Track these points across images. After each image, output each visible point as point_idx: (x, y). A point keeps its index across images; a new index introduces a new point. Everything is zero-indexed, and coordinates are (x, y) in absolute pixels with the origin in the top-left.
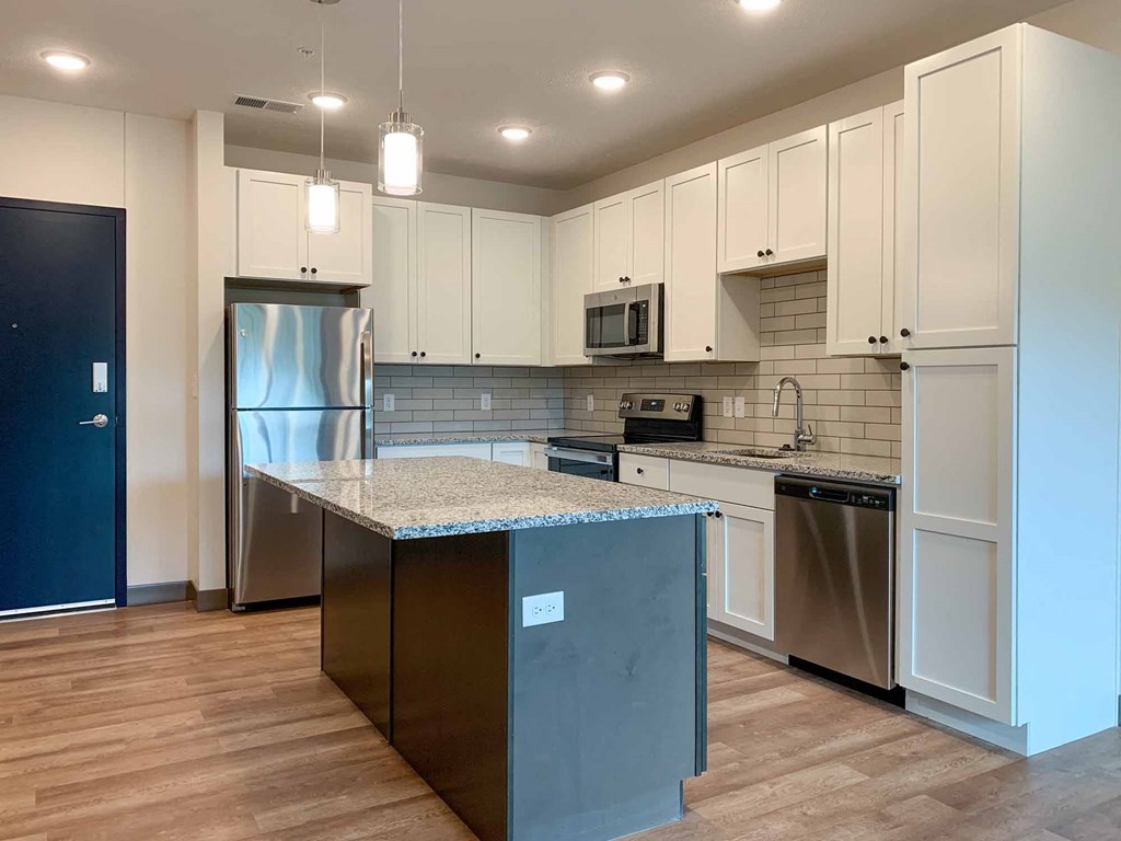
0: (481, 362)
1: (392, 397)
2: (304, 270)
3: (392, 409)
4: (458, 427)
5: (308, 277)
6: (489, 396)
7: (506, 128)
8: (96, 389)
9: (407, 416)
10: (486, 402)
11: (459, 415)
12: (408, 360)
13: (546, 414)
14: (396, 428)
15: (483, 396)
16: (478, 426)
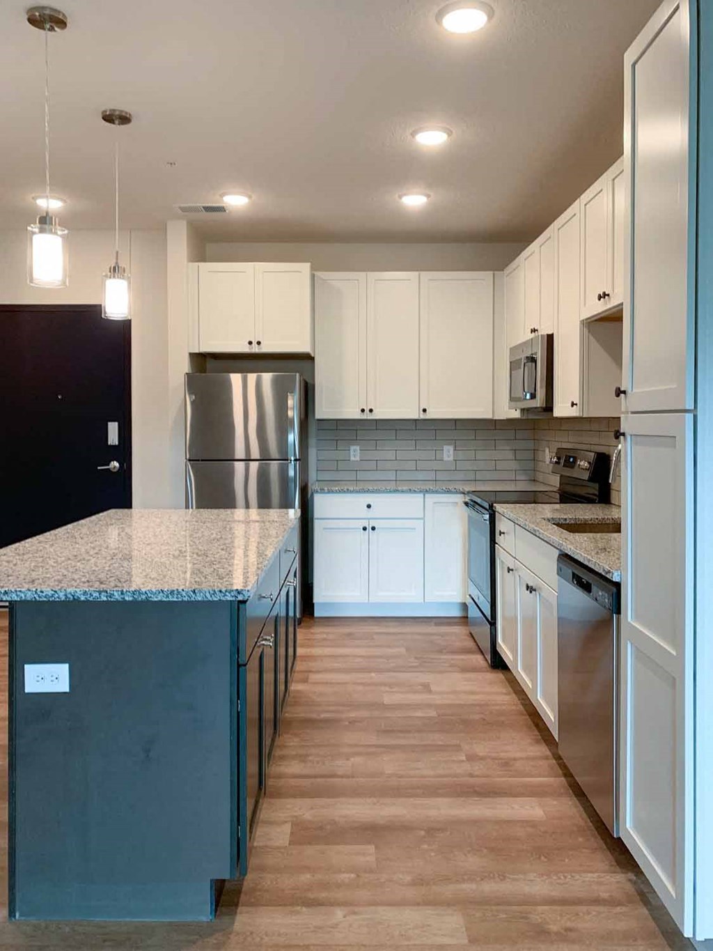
0: (429, 416)
1: (358, 448)
2: (250, 343)
3: (358, 459)
4: (420, 476)
5: (255, 349)
6: (451, 448)
7: (405, 195)
8: (110, 443)
9: (373, 465)
10: (448, 453)
11: (421, 465)
12: (358, 416)
13: (514, 465)
14: (361, 476)
15: (446, 448)
16: (440, 476)
